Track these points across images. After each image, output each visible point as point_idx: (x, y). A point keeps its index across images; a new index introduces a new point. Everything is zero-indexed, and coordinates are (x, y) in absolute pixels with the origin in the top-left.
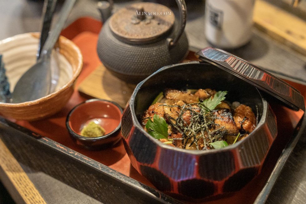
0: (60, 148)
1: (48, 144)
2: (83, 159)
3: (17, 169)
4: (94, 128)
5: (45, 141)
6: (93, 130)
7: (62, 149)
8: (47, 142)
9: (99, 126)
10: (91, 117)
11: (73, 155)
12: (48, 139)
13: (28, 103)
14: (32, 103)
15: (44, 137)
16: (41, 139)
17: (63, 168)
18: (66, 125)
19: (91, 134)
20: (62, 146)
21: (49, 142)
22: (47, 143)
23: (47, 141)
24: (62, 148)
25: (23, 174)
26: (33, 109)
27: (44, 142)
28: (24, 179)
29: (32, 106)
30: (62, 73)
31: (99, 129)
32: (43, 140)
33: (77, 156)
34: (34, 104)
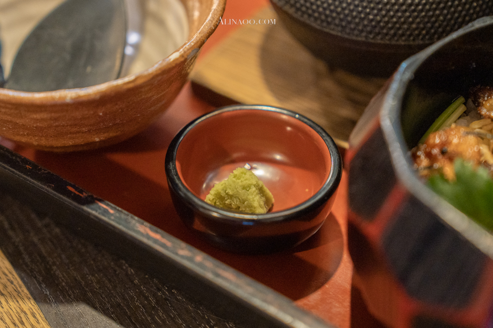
0: (149, 237)
1: (113, 220)
2: (218, 275)
3: (10, 288)
4: (246, 188)
5: (105, 212)
6: (242, 192)
7: (156, 241)
8: (112, 215)
9: (261, 183)
10: (236, 155)
11: (190, 259)
12: (112, 208)
13: (69, 94)
14: (79, 97)
15: (100, 201)
16: (93, 206)
17: (147, 298)
18: (168, 171)
19: (235, 203)
20: (157, 232)
21: (118, 215)
22: (110, 219)
23: (112, 211)
24: (157, 236)
25: (29, 305)
26: (78, 114)
27: (103, 215)
28: (32, 319)
29: (79, 104)
30: (151, 25)
31: (261, 191)
32: (100, 207)
33: (200, 265)
34: (85, 99)
